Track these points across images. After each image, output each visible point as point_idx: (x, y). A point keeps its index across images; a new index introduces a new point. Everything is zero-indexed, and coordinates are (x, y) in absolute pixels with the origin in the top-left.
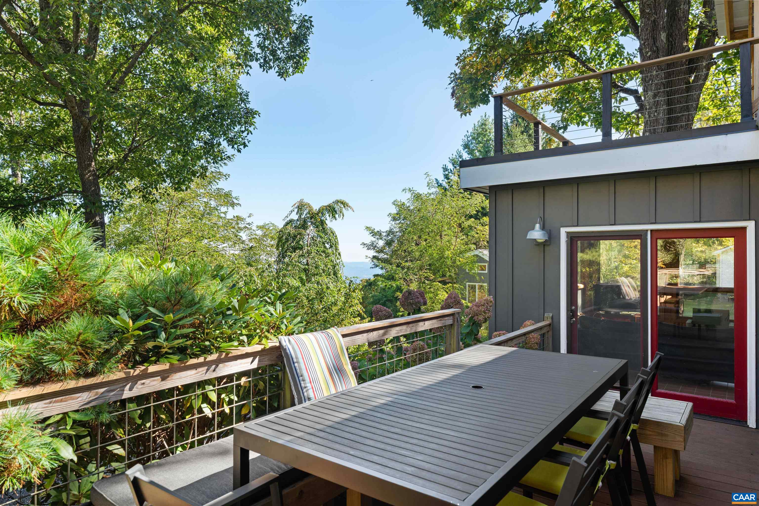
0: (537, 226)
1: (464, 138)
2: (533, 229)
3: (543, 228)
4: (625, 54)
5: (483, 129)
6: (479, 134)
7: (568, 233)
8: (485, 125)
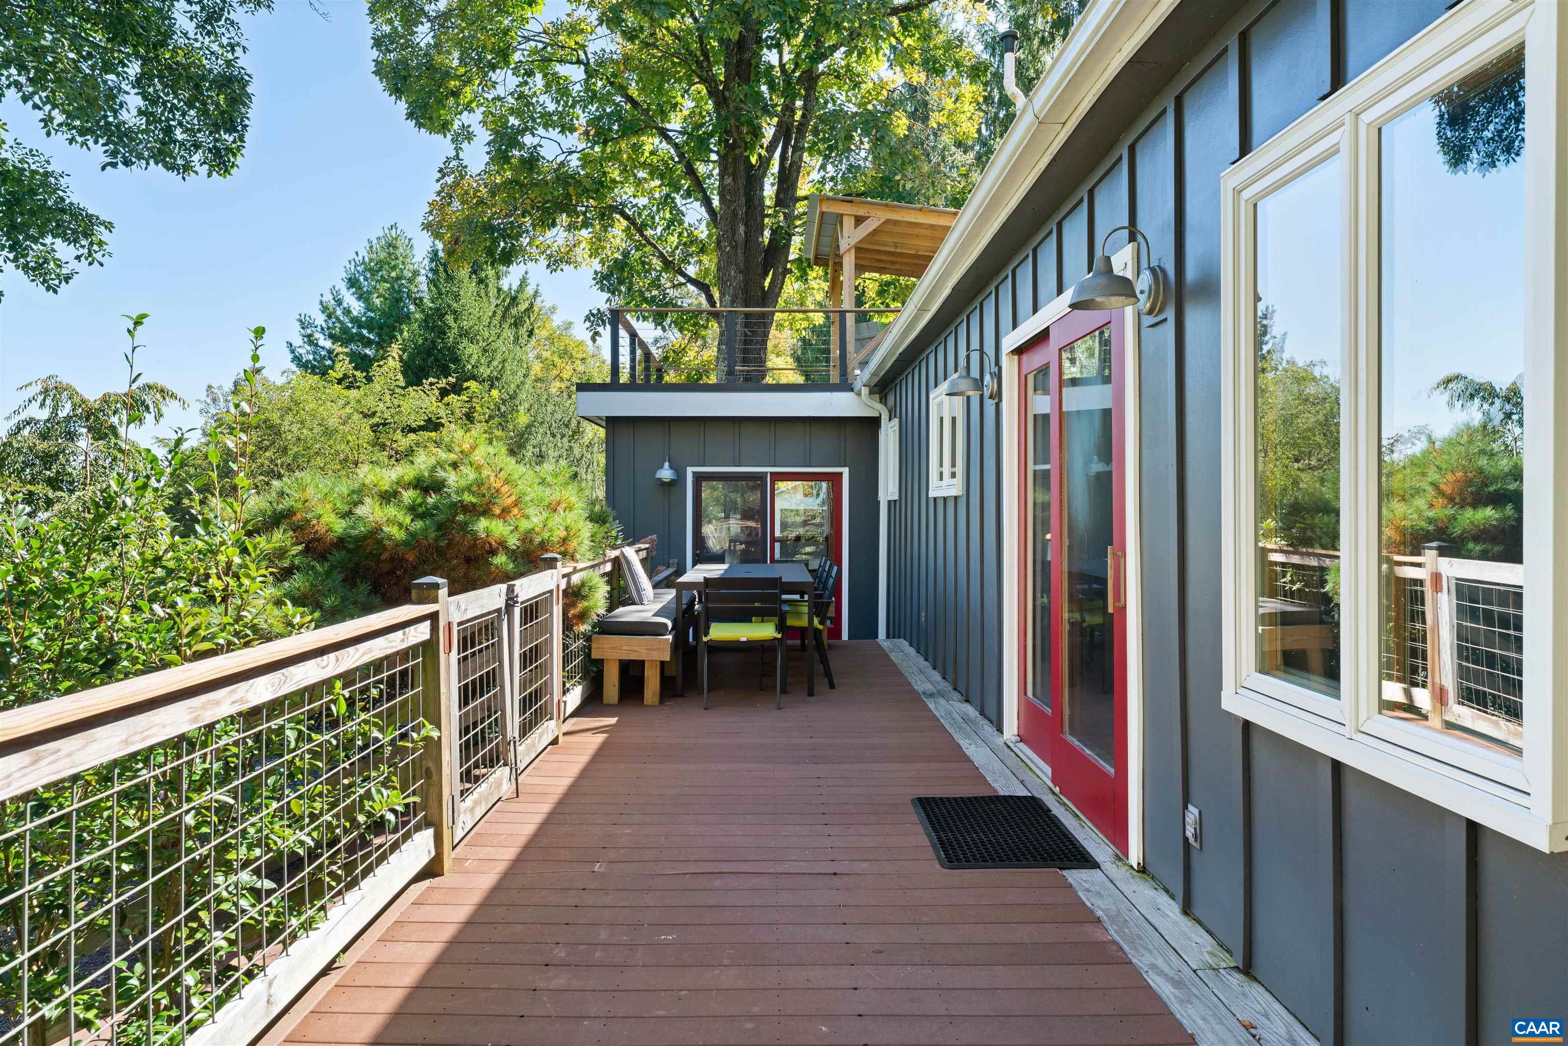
0: (667, 464)
1: (348, 266)
2: (662, 467)
3: (671, 467)
4: (686, 225)
5: (390, 254)
6: (381, 263)
7: (694, 473)
8: (395, 247)
